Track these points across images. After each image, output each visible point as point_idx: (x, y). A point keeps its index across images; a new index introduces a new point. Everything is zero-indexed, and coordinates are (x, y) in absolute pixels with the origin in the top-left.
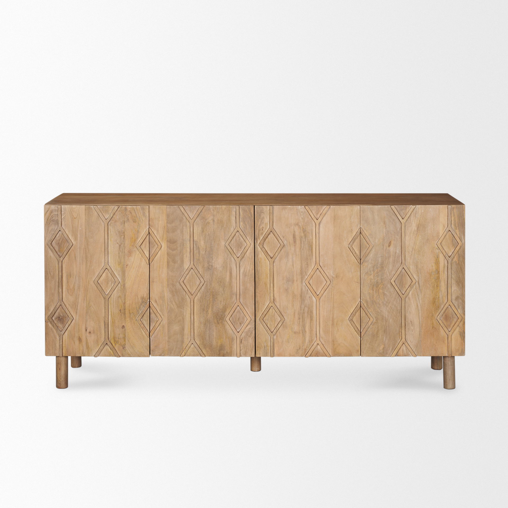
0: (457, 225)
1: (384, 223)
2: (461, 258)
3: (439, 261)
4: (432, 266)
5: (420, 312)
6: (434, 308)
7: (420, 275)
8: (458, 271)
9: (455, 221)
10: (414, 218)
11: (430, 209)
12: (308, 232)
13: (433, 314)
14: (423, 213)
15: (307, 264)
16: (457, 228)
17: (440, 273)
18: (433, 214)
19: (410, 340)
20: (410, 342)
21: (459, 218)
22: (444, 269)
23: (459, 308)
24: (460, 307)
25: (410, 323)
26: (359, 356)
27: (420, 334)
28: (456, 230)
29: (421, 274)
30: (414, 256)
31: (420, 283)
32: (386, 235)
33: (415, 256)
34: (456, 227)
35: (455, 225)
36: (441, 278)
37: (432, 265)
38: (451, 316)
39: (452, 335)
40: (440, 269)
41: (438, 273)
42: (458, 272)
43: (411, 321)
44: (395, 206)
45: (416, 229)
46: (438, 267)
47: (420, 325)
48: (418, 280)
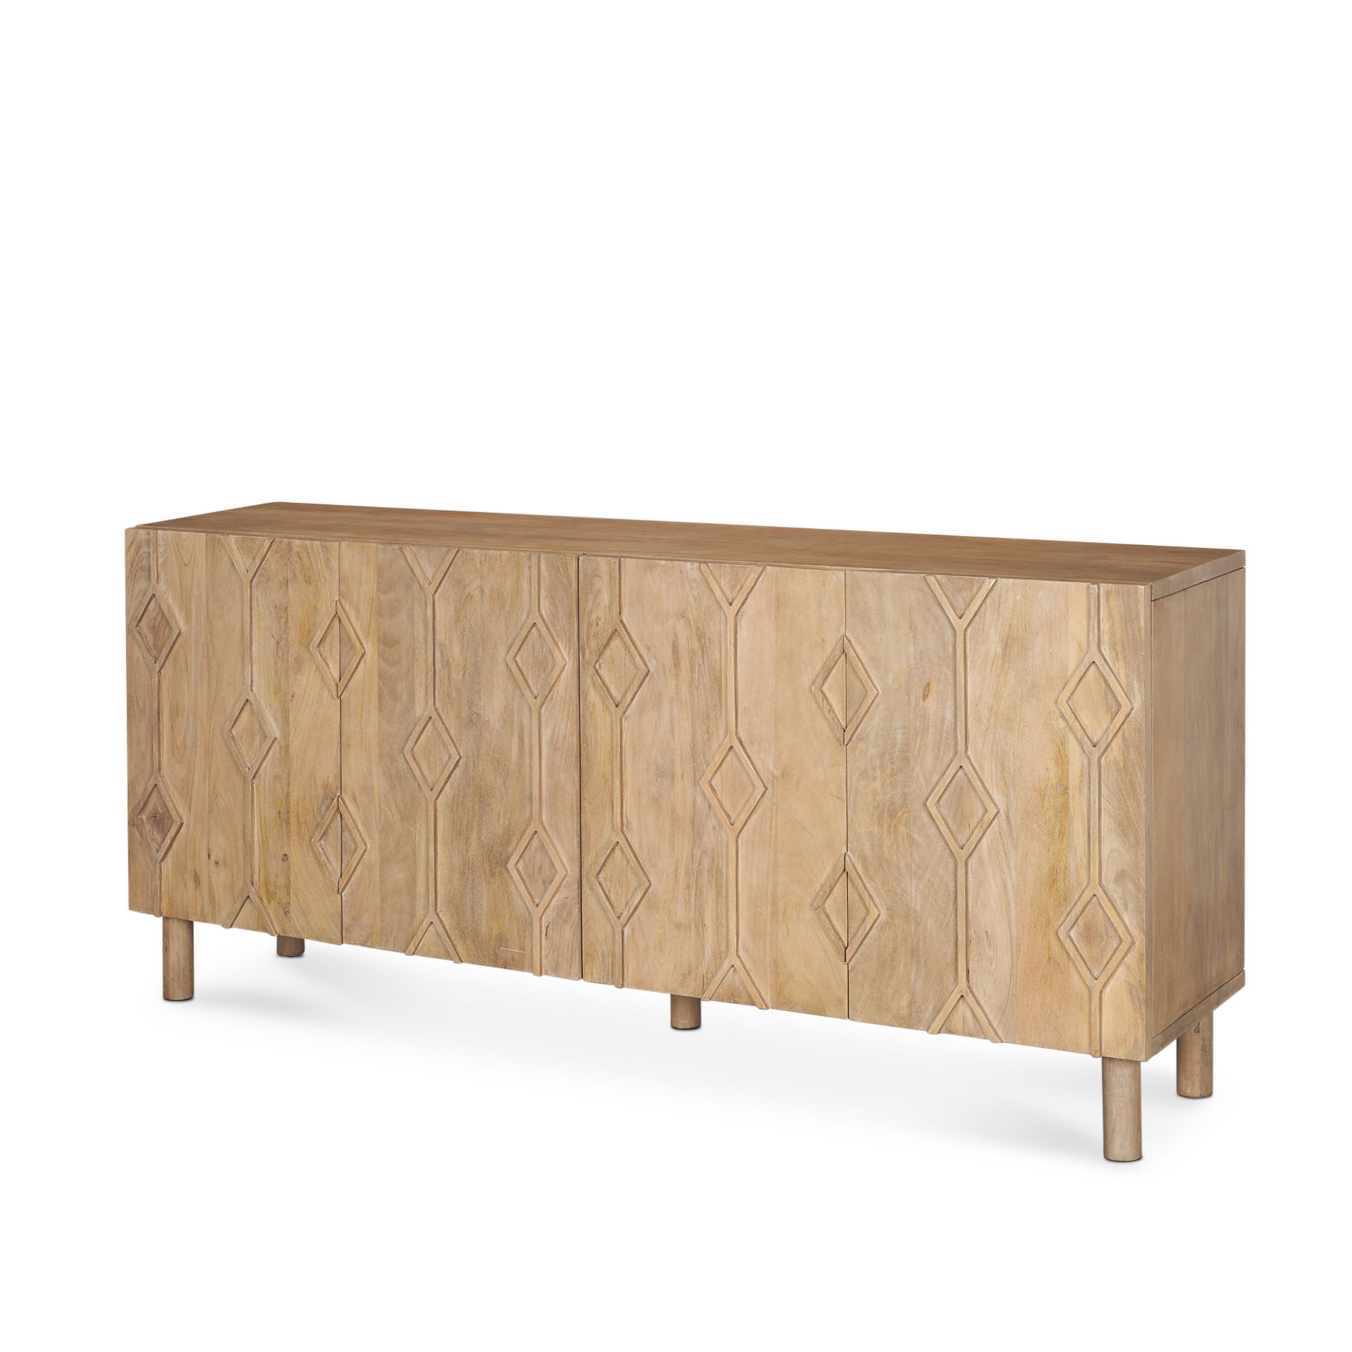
0: (1119, 647)
1: (911, 628)
2: (1132, 752)
3: (1066, 756)
4: (1047, 769)
5: (1012, 906)
6: (1052, 900)
7: (1012, 793)
8: (1124, 793)
9: (1113, 633)
10: (995, 617)
11: (1041, 593)
12: (709, 639)
13: (1049, 917)
14: (1018, 604)
15: (708, 732)
16: (1120, 656)
17: (1071, 791)
18: (1047, 609)
19: (984, 991)
20: (984, 994)
21: (1126, 624)
22: (1081, 781)
23: (1126, 909)
24: (1130, 906)
25: (984, 936)
26: (844, 1018)
27: (1011, 975)
28: (1118, 661)
29: (1015, 791)
30: (995, 734)
31: (1012, 816)
32: (917, 664)
33: (997, 735)
34: (1117, 654)
35: (1113, 646)
36: (1071, 808)
37: (1046, 764)
38: (1103, 930)
39: (1101, 992)
40: (1071, 780)
41: (1065, 791)
42: (1123, 795)
43: (987, 932)
44: (939, 577)
45: (999, 650)
46: (1063, 772)
47: (1014, 947)
48: (1007, 807)
